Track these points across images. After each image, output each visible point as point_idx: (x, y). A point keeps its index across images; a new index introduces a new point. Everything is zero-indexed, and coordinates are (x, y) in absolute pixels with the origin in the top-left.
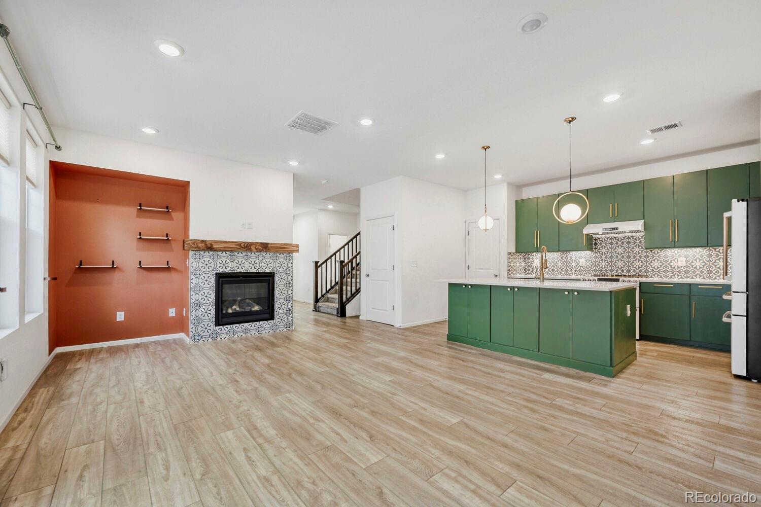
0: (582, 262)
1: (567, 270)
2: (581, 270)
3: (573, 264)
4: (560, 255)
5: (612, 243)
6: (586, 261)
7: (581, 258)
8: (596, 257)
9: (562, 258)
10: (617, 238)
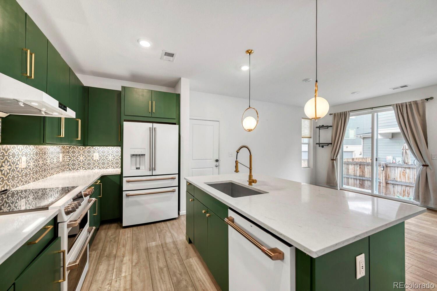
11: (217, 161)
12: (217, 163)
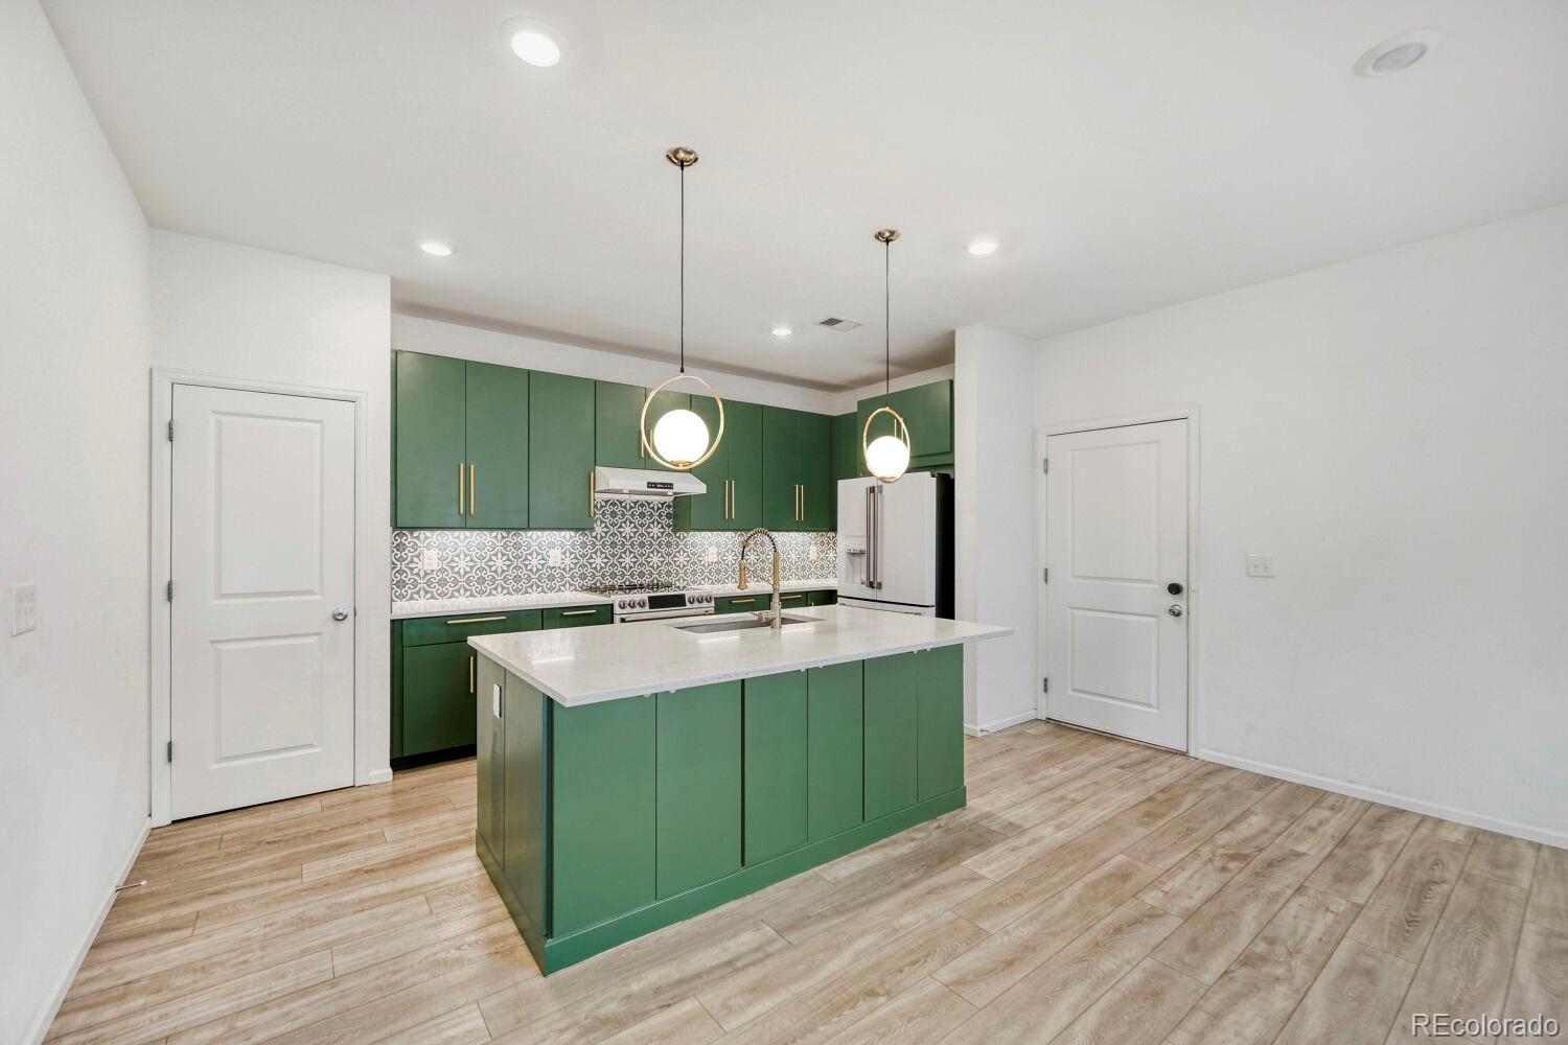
0: (555, 558)
1: (517, 579)
2: (551, 578)
3: (535, 562)
4: (499, 537)
5: (613, 514)
6: (564, 553)
7: (552, 546)
8: (584, 545)
9: (505, 546)
10: (624, 504)
11: (1175, 589)
12: (1179, 601)
